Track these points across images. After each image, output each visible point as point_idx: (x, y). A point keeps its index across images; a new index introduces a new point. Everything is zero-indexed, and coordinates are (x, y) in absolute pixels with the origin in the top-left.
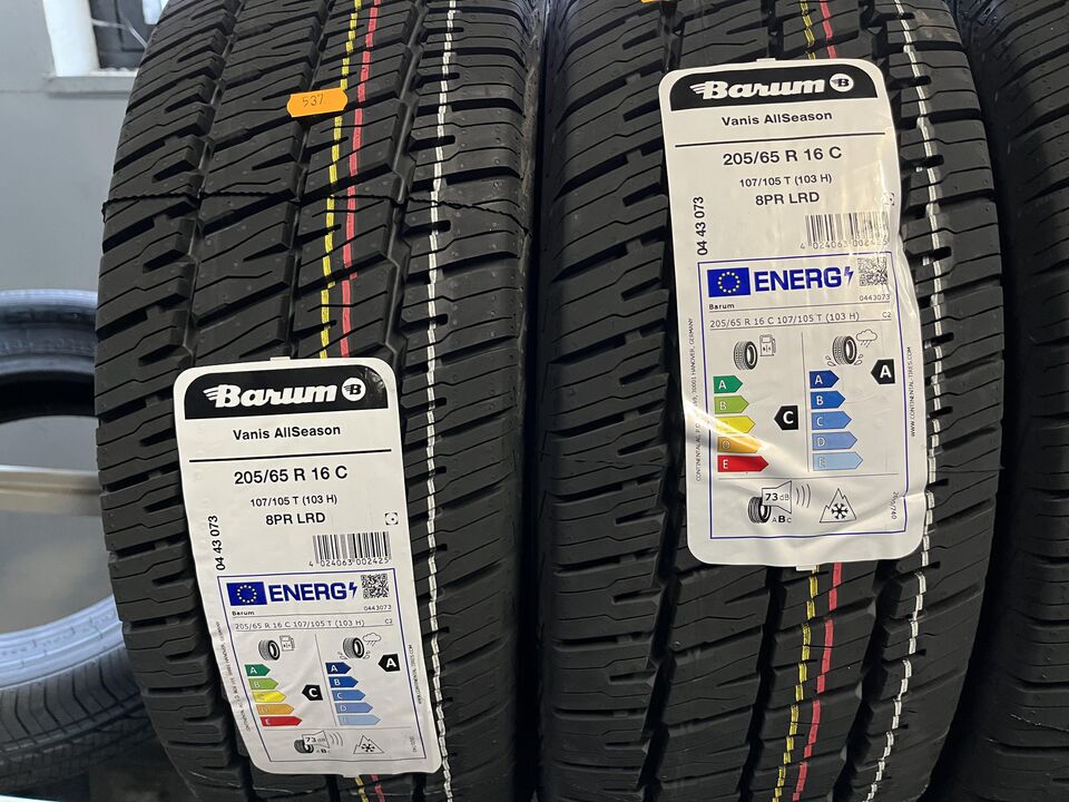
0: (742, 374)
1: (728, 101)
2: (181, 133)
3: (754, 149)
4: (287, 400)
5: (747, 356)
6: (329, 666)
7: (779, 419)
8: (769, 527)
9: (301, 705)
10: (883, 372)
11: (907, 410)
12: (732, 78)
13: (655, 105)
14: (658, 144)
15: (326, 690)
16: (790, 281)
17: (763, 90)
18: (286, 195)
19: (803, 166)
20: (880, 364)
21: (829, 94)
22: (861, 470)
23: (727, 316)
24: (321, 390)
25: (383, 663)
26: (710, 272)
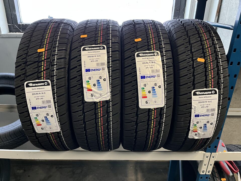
0: (89, 80)
1: (89, 50)
2: (25, 54)
3: (91, 55)
4: (38, 85)
5: (90, 78)
6: (45, 117)
7: (93, 85)
8: (93, 97)
9: (41, 123)
10: (104, 80)
11: (107, 84)
12: (89, 47)
13: (81, 50)
14: (80, 55)
15: (45, 120)
16: (94, 70)
17: (93, 49)
18: (37, 61)
19: (96, 57)
20: (104, 79)
21: (100, 49)
22: (103, 90)
23: (88, 74)
24: (42, 84)
25: (51, 116)
26: (86, 69)
